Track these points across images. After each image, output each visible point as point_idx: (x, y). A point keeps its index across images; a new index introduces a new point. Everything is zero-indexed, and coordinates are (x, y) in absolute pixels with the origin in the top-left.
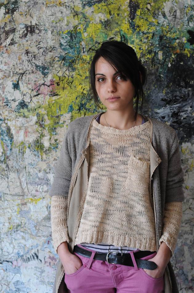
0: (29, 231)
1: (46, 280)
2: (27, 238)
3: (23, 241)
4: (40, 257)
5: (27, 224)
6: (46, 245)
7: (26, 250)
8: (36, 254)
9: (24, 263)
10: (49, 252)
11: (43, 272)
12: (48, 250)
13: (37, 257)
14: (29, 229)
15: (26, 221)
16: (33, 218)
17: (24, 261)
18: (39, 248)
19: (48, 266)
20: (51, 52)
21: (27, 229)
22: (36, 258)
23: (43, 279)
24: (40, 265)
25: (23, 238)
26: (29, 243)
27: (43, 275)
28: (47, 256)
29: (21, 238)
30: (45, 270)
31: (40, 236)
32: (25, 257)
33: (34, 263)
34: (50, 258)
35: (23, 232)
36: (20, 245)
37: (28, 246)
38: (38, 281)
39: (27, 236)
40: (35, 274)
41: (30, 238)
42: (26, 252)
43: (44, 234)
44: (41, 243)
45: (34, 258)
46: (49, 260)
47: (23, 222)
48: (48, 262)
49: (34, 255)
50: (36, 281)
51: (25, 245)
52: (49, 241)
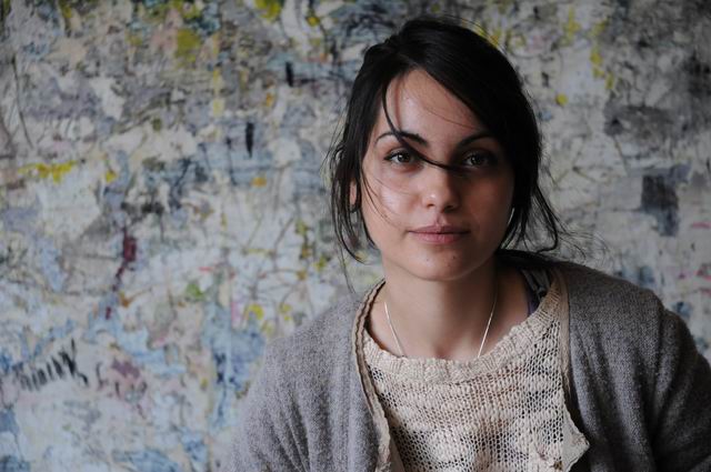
0: (38, 277)
1: (108, 446)
2: (31, 303)
3: (18, 315)
4: (80, 367)
5: (30, 254)
6: (100, 324)
7: (32, 345)
8: (65, 357)
9: (26, 393)
10: (114, 346)
11: (93, 417)
12: (107, 339)
13: (72, 366)
14: (39, 271)
15: (25, 244)
16: (50, 230)
17: (26, 383)
18: (77, 334)
19: (110, 395)
21: (31, 271)
22: (66, 369)
23: (98, 442)
24: (83, 395)
25: (19, 302)
26: (42, 319)
27: (95, 427)
28: (107, 362)
29: (10, 302)
30: (101, 410)
31: (76, 294)
32: (27, 371)
33: (61, 388)
34: (116, 365)
35: (19, 282)
36: (9, 328)
37: (36, 330)
38: (78, 451)
39: (31, 296)
40: (66, 428)
41: (45, 300)
42: (32, 351)
43: (94, 283)
44: (83, 319)
45: (59, 370)
46: (113, 375)
47: (14, 246)
48: (111, 381)
49: (59, 359)
50: (70, 451)
51: (27, 329)
52: (109, 310)
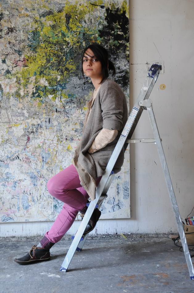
0: (13, 143)
1: (24, 171)
2: (12, 147)
3: (10, 149)
4: (20, 158)
5: (12, 139)
6: (23, 151)
7: (12, 154)
8: (17, 156)
9: (11, 162)
10: (25, 155)
11: (22, 166)
12: (24, 154)
13: (19, 158)
14: (14, 142)
15: (11, 137)
16: (15, 135)
17: (11, 160)
18: (20, 153)
19: (25, 163)
20: (23, 42)
21: (12, 142)
22: (18, 158)
23: (22, 170)
24: (20, 163)
25: (10, 147)
26: (14, 150)
27: (22, 168)
28: (24, 157)
29: (9, 147)
30: (23, 165)
31: (20, 146)
32: (11, 158)
33: (17, 161)
34: (26, 158)
35: (10, 144)
36: (8, 151)
37: (13, 152)
38: (19, 172)
39: (12, 146)
40: (17, 168)
41: (14, 147)
42: (12, 155)
43: (22, 144)
44: (21, 150)
45: (16, 158)
46: (25, 160)
47: (10, 138)
48: (25, 161)
49: (16, 157)
50: (18, 172)
51: (11, 151)
52: (25, 149)
